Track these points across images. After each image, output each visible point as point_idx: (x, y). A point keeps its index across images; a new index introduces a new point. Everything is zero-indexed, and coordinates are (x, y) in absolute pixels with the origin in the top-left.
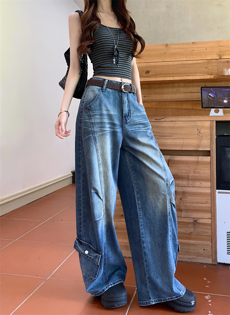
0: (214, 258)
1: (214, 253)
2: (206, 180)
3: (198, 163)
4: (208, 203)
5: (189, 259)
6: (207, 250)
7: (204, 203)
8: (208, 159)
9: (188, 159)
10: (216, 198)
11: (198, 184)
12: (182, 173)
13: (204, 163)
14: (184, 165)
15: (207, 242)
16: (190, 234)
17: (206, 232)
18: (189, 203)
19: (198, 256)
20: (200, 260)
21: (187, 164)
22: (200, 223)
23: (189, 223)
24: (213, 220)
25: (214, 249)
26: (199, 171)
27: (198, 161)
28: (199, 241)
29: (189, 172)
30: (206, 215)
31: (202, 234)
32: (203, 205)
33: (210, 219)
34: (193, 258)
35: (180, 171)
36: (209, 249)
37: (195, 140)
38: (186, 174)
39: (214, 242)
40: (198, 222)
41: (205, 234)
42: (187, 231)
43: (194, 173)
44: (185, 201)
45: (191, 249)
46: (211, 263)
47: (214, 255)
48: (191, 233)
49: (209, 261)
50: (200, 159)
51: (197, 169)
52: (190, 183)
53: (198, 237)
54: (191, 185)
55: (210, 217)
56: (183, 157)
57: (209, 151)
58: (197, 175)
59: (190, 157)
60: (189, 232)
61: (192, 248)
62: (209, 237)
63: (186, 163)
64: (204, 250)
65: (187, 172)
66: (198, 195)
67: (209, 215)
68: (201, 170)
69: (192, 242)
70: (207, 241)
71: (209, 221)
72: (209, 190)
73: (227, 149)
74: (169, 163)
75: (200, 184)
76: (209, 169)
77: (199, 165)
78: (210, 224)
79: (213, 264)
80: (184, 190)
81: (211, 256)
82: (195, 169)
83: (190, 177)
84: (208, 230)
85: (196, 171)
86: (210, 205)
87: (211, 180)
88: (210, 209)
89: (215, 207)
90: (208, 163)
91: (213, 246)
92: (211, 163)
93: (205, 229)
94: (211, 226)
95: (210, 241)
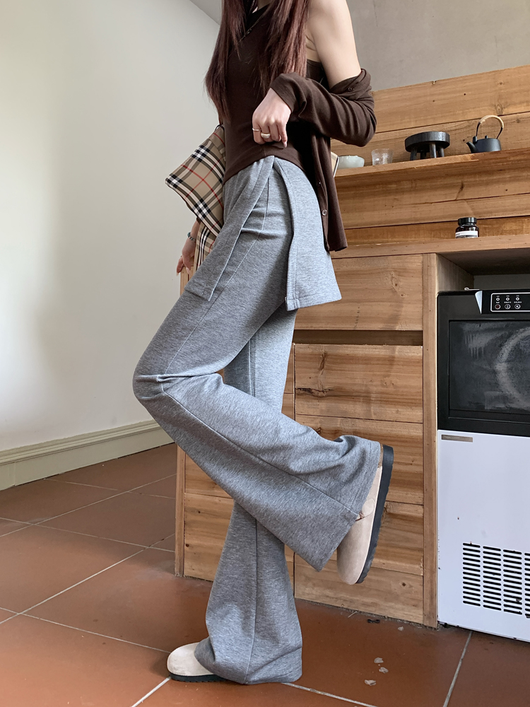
0: (428, 609)
1: (427, 595)
2: (410, 403)
3: (393, 361)
4: (418, 465)
5: (364, 604)
6: (411, 586)
7: (405, 463)
8: (415, 352)
9: (371, 353)
10: (434, 450)
11: (390, 412)
12: (355, 384)
13: (409, 362)
14: (361, 366)
15: (411, 565)
17: (407, 540)
19: (386, 600)
20: (390, 610)
21: (366, 364)
22: (395, 516)
24: (427, 509)
25: (429, 585)
26: (394, 380)
27: (394, 357)
28: (391, 562)
29: (370, 383)
30: (409, 495)
31: (401, 544)
32: (402, 468)
33: (421, 507)
34: (374, 604)
35: (350, 382)
36: (416, 582)
37: (384, 303)
38: (364, 388)
39: (428, 567)
40: (392, 512)
41: (408, 545)
43: (382, 386)
46: (421, 622)
47: (428, 601)
49: (416, 616)
50: (396, 353)
51: (389, 376)
52: (372, 411)
53: (391, 549)
54: (375, 414)
55: (420, 501)
56: (358, 348)
57: (419, 333)
58: (391, 389)
59: (375, 346)
62: (415, 553)
63: (367, 360)
64: (404, 585)
65: (365, 383)
67: (417, 496)
68: (399, 377)
70: (411, 563)
71: (417, 512)
72: (417, 429)
73: (467, 327)
74: (323, 361)
75: (398, 411)
76: (418, 375)
77: (395, 367)
78: (419, 518)
79: (427, 623)
80: (357, 428)
81: (421, 604)
82: (385, 376)
83: (373, 395)
84: (414, 536)
85: (387, 379)
86: (420, 469)
87: (422, 403)
88: (420, 480)
89: (433, 475)
90: (418, 362)
91: (428, 576)
92: (423, 362)
93: (408, 531)
94: (423, 524)
95: (419, 565)
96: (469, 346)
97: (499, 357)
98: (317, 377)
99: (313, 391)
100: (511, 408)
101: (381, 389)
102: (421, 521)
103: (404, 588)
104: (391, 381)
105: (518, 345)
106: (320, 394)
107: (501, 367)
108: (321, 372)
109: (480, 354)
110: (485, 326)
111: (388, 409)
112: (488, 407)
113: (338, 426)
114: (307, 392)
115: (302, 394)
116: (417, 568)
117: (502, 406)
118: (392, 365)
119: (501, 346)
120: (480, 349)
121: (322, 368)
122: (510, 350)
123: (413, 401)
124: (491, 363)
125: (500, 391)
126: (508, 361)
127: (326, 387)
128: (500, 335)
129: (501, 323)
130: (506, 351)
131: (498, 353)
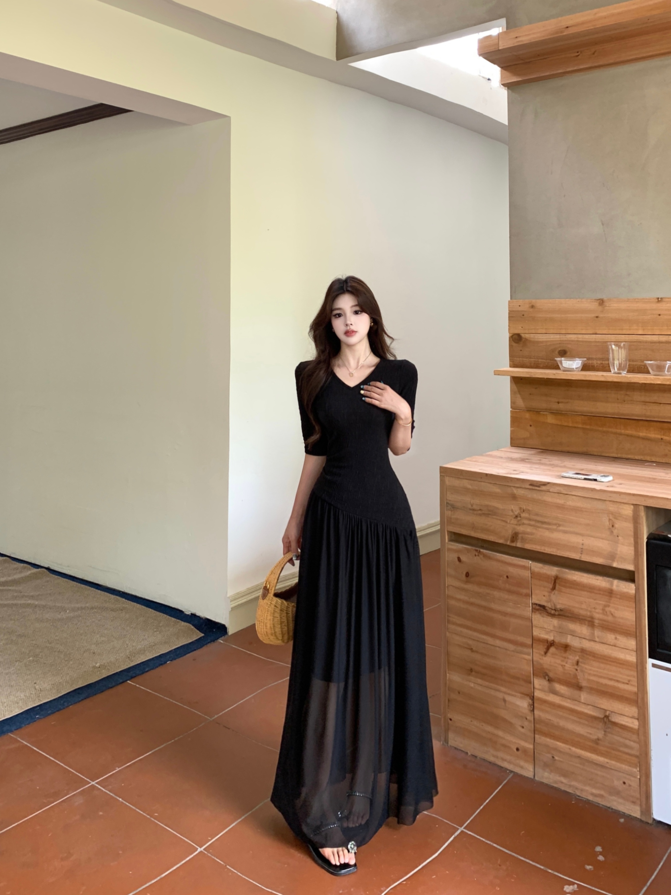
0: (644, 806)
1: (643, 796)
2: (626, 633)
3: (612, 593)
4: (632, 685)
5: (593, 794)
6: (630, 786)
7: (623, 683)
8: (629, 588)
10: (646, 675)
11: (610, 637)
12: (582, 609)
13: (624, 597)
14: (585, 593)
15: (630, 768)
16: (597, 744)
17: (626, 746)
18: (594, 675)
19: (611, 794)
20: (615, 803)
21: (591, 592)
22: (615, 724)
23: (595, 718)
24: (642, 723)
25: (645, 787)
26: (613, 610)
27: (611, 590)
28: (613, 762)
29: (593, 610)
30: (627, 709)
31: (622, 749)
32: (621, 686)
33: (636, 720)
34: (601, 796)
35: (577, 606)
36: (634, 783)
37: (604, 541)
38: (589, 614)
39: (644, 772)
40: (612, 719)
41: (627, 750)
42: (591, 734)
43: (603, 614)
44: (586, 669)
45: (597, 774)
46: (639, 817)
47: (644, 800)
48: (598, 739)
49: (635, 812)
50: (614, 586)
51: (609, 606)
52: (596, 634)
53: (613, 752)
54: (598, 637)
55: (636, 715)
56: (583, 576)
57: (632, 573)
58: (610, 618)
59: (597, 577)
60: (595, 737)
61: (599, 773)
62: (633, 758)
64: (624, 783)
65: (589, 609)
66: (610, 663)
67: (633, 711)
68: (617, 609)
69: (601, 759)
70: (630, 766)
71: (635, 724)
72: (632, 655)
73: (670, 574)
74: (555, 582)
75: (616, 638)
76: (632, 610)
77: (613, 599)
78: (635, 729)
79: (644, 819)
80: (584, 646)
81: (638, 802)
82: (605, 606)
83: (596, 621)
84: (632, 744)
85: (607, 609)
86: (635, 689)
87: (636, 635)
88: (635, 698)
89: (645, 696)
90: (631, 598)
91: (643, 779)
92: (636, 599)
93: (626, 739)
94: (638, 734)
95: (636, 768)
98: (550, 596)
99: (547, 608)
101: (601, 616)
102: (636, 732)
103: (624, 786)
104: (610, 612)
106: (553, 612)
108: (553, 592)
111: (608, 635)
113: (568, 642)
114: (542, 609)
115: (538, 610)
116: (636, 770)
118: (611, 597)
121: (554, 588)
123: (628, 632)
127: (559, 607)
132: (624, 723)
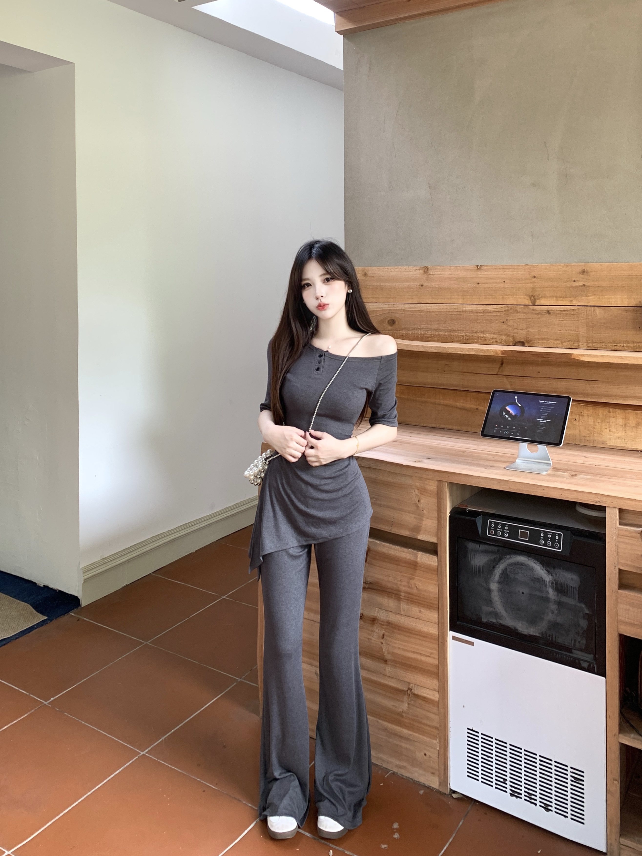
1: (442, 767)
2: (429, 606)
3: (416, 565)
4: (434, 658)
5: (397, 766)
6: (430, 757)
7: (426, 656)
8: (432, 561)
10: (447, 647)
11: (415, 610)
12: (389, 582)
13: (428, 569)
14: (393, 565)
15: (430, 740)
16: (401, 715)
17: (428, 718)
18: (399, 649)
19: (413, 765)
20: (416, 775)
21: (398, 565)
22: (418, 696)
23: (400, 691)
24: (441, 695)
25: (443, 758)
26: (417, 583)
27: (416, 562)
28: (416, 735)
29: (399, 583)
30: (429, 682)
31: (423, 721)
32: (423, 658)
33: (437, 693)
34: (404, 767)
35: (385, 578)
36: (433, 754)
37: (411, 515)
38: (395, 587)
39: (443, 744)
40: (416, 692)
41: (429, 723)
42: (396, 707)
43: (409, 587)
44: (391, 642)
45: (401, 746)
46: (437, 788)
47: (442, 771)
48: (403, 712)
49: (434, 783)
50: (419, 558)
51: (413, 579)
52: (401, 607)
53: (415, 724)
54: (404, 610)
55: (437, 688)
56: (391, 549)
57: (435, 545)
58: (415, 591)
60: (400, 710)
61: (404, 745)
62: (434, 730)
63: (396, 561)
64: (425, 755)
65: (396, 582)
66: (415, 635)
67: (434, 683)
68: (421, 582)
69: (405, 732)
70: (430, 738)
71: (435, 696)
72: (434, 628)
73: (471, 545)
75: (420, 611)
76: (434, 583)
77: (418, 572)
78: (436, 701)
79: (442, 790)
80: (390, 619)
81: (437, 773)
82: (411, 579)
83: (403, 594)
84: (432, 716)
85: (412, 582)
86: (436, 662)
87: (439, 608)
88: (436, 670)
89: (446, 668)
90: (434, 571)
91: (442, 751)
92: (438, 571)
93: (428, 711)
94: (438, 707)
95: (436, 740)
96: (472, 563)
97: (492, 577)
100: (501, 624)
101: (407, 589)
102: (437, 704)
103: (425, 757)
104: (415, 584)
105: (506, 569)
107: (494, 586)
109: (479, 571)
110: (483, 547)
111: (413, 608)
112: (484, 620)
113: (376, 615)
116: (436, 742)
117: (494, 621)
118: (415, 569)
119: (494, 567)
120: (479, 567)
122: (500, 572)
123: (431, 605)
124: (487, 581)
125: (493, 607)
126: (499, 582)
127: (368, 580)
128: (493, 557)
129: (494, 547)
130: (497, 573)
131: (492, 573)
132: (425, 695)
